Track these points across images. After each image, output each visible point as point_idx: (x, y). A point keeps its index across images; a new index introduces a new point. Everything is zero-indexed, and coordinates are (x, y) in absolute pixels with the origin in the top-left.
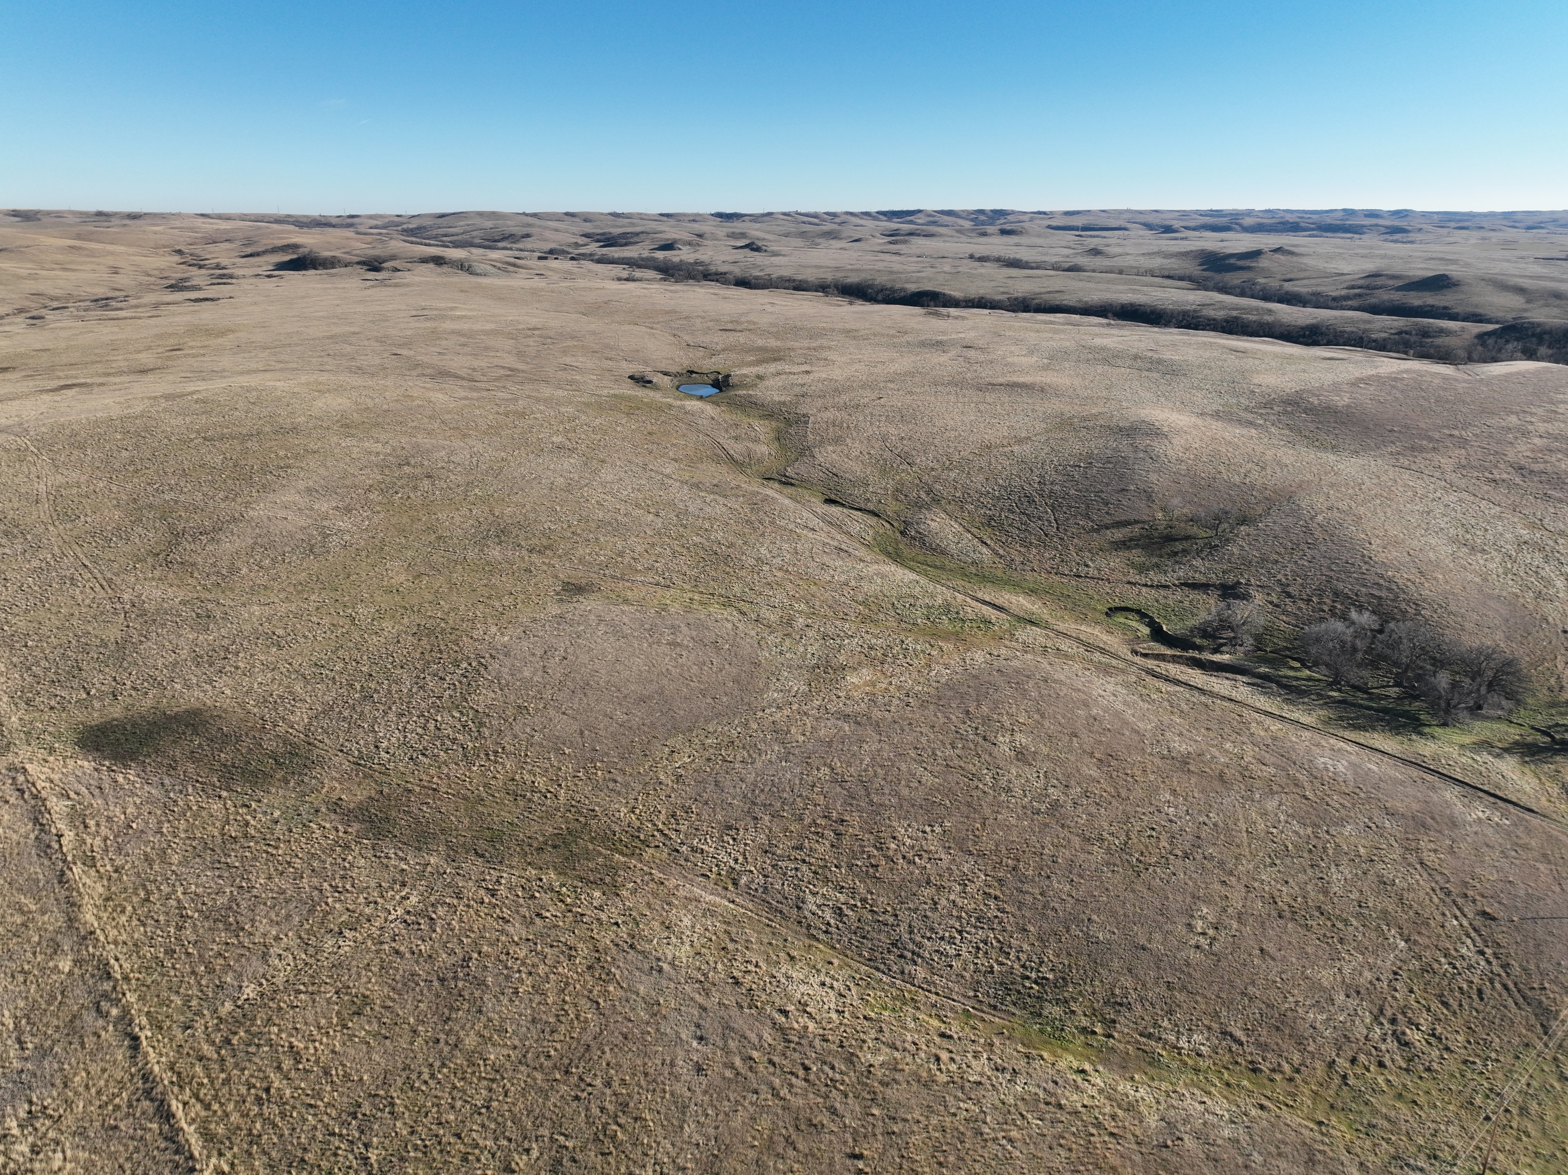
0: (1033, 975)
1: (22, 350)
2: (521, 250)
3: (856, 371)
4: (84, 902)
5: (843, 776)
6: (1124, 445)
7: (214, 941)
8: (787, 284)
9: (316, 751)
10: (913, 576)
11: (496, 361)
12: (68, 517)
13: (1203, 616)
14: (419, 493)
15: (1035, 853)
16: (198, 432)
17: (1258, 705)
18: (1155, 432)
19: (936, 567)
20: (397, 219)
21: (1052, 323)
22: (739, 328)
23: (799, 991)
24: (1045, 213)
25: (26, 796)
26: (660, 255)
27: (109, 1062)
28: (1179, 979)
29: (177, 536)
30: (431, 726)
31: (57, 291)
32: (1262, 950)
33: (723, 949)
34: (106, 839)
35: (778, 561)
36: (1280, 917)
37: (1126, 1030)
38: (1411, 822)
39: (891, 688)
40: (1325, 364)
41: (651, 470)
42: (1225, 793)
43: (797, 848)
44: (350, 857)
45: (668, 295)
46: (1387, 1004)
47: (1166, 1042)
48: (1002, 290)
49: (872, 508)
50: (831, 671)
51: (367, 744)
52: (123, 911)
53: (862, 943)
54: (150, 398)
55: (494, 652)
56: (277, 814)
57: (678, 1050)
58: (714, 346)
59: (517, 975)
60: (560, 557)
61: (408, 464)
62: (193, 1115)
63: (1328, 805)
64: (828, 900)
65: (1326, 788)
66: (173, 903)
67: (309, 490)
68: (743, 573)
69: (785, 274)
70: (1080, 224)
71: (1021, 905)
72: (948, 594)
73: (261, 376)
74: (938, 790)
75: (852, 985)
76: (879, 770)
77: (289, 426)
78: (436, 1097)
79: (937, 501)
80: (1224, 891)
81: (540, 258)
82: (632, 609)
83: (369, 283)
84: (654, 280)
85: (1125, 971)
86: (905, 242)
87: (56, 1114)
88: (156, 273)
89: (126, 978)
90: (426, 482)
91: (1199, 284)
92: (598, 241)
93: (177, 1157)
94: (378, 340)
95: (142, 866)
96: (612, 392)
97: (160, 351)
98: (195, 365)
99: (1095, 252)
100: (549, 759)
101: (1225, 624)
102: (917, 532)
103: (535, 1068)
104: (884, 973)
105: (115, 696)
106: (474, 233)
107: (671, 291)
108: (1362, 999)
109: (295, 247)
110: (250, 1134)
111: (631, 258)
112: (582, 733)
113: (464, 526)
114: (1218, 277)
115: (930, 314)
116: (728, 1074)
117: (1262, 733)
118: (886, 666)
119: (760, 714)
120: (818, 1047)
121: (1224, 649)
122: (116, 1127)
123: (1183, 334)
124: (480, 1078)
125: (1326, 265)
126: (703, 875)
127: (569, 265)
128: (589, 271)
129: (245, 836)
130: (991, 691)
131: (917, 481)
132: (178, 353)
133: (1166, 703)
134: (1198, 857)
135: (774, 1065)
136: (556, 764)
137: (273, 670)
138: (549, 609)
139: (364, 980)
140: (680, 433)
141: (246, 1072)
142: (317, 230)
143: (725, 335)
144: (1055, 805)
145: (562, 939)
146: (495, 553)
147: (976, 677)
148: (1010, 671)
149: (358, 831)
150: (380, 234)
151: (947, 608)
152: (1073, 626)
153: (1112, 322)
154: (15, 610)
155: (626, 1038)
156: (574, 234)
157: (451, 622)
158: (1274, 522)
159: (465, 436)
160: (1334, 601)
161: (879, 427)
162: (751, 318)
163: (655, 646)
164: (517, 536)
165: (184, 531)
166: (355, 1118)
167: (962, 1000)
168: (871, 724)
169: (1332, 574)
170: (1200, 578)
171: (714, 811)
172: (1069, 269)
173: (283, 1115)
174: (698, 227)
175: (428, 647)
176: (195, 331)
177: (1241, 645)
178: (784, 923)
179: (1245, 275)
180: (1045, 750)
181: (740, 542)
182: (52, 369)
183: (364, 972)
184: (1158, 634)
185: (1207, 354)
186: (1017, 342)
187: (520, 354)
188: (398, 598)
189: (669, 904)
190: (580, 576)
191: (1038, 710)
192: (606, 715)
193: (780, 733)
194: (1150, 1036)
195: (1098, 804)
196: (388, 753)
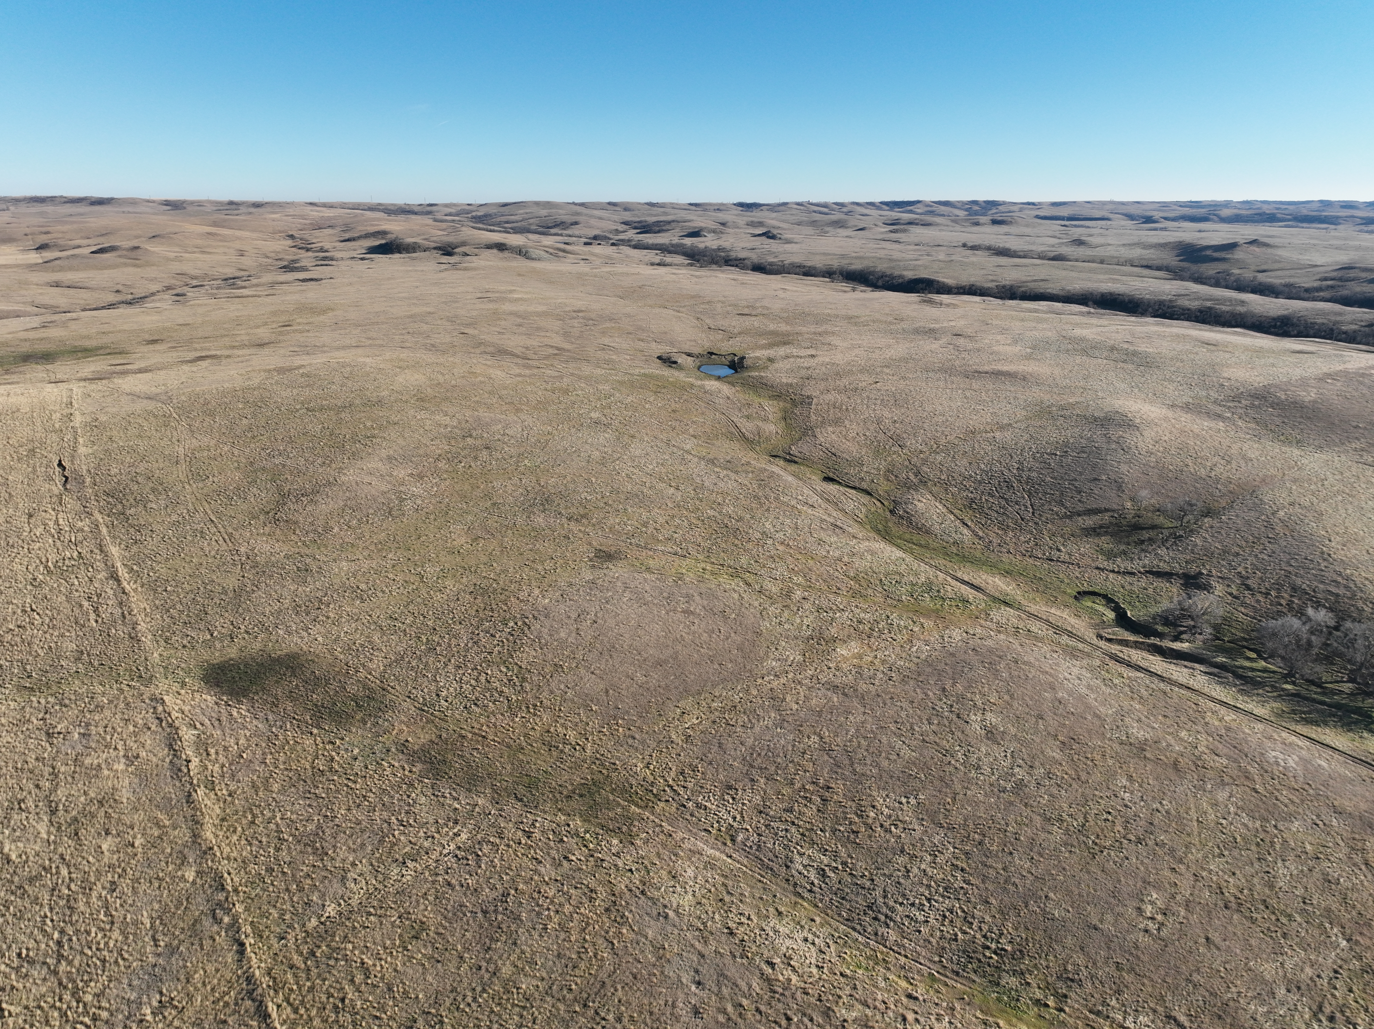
0: (993, 946)
1: (168, 324)
2: (570, 236)
3: (856, 356)
4: (206, 821)
5: (830, 745)
6: (1098, 436)
7: (304, 863)
8: (798, 270)
9: (389, 696)
10: (899, 554)
11: (547, 341)
12: (199, 476)
13: (1165, 605)
14: (479, 463)
15: (999, 830)
16: (302, 403)
17: (1214, 694)
18: (1127, 423)
19: (920, 546)
20: (468, 207)
21: (1036, 311)
22: (754, 313)
23: (785, 945)
24: (1033, 204)
25: (164, 725)
26: (688, 241)
27: (221, 963)
28: (1128, 960)
29: (284, 496)
30: (483, 678)
31: (196, 271)
32: (1207, 939)
33: (721, 900)
34: (223, 766)
35: (780, 535)
36: (1226, 907)
37: (1076, 1006)
38: (1358, 822)
39: (877, 662)
40: (1293, 359)
41: (674, 446)
42: (1178, 782)
43: (788, 811)
44: (413, 795)
45: (694, 280)
46: (1326, 1001)
47: (1113, 1021)
48: (991, 278)
49: (865, 487)
50: (823, 643)
51: (430, 692)
52: (235, 831)
53: (842, 904)
54: (265, 371)
55: (536, 613)
56: (356, 751)
57: (679, 993)
58: (732, 329)
59: (547, 913)
60: (594, 525)
61: (471, 436)
62: (284, 1017)
63: (1277, 799)
64: (813, 861)
65: (1276, 782)
66: (272, 826)
67: (389, 458)
68: (750, 546)
69: (797, 261)
70: (1066, 215)
71: (985, 879)
72: (931, 572)
73: (354, 351)
74: (914, 763)
75: (831, 943)
76: (862, 741)
77: (375, 399)
78: (477, 1019)
79: (923, 482)
80: (1173, 878)
81: (586, 244)
82: (653, 577)
83: (443, 266)
84: (682, 265)
85: (1078, 948)
86: (904, 231)
87: (180, 1006)
88: (273, 255)
89: (236, 891)
90: (485, 452)
91: (1176, 274)
92: (635, 228)
94: (449, 319)
95: (250, 792)
96: (642, 371)
97: (274, 326)
98: (301, 340)
99: (1079, 242)
100: (579, 714)
101: (1186, 613)
102: (905, 511)
103: (559, 1000)
104: (860, 933)
105: (232, 638)
106: (531, 221)
107: (696, 277)
108: (1302, 995)
109: (384, 233)
111: (662, 245)
112: (607, 691)
113: (515, 494)
114: (1194, 268)
115: (925, 301)
116: (721, 1018)
117: (1217, 723)
118: (873, 640)
119: (759, 681)
120: (799, 999)
121: (1184, 636)
122: (225, 1022)
123: (1158, 324)
124: (514, 1005)
125: (1300, 257)
126: (705, 830)
127: (610, 250)
128: (627, 256)
129: (331, 769)
130: (966, 670)
131: (907, 463)
132: (288, 328)
133: (1127, 689)
134: (1150, 843)
135: (760, 1013)
136: (584, 719)
137: (357, 620)
138: (583, 574)
139: (422, 907)
140: (700, 411)
141: (327, 983)
142: (402, 217)
143: (742, 319)
144: (1020, 785)
145: (585, 882)
146: (540, 520)
147: (952, 655)
148: (984, 650)
149: (420, 771)
150: (453, 221)
151: (929, 587)
152: (1044, 609)
153: (1092, 310)
154: (159, 558)
155: (635, 978)
156: (615, 222)
157: (501, 583)
158: (1237, 516)
159: (518, 410)
160: (1292, 596)
161: (874, 410)
162: (766, 303)
163: (671, 613)
164: (559, 504)
165: (289, 492)
167: (928, 964)
168: (857, 696)
169: (1291, 569)
170: (1164, 567)
171: (717, 771)
172: (1054, 259)
173: (354, 1023)
174: (722, 216)
175: (482, 605)
176: (302, 309)
177: (1200, 634)
178: (774, 880)
179: (1220, 266)
180: (1013, 731)
181: (748, 516)
182: (191, 341)
183: (422, 901)
184: (1122, 620)
185: (1180, 347)
186: (1003, 331)
187: (566, 335)
188: (458, 559)
189: (676, 855)
190: (610, 544)
191: (1008, 691)
192: (628, 676)
193: (776, 700)
194: (1098, 1013)
195: (1059, 786)
196: (446, 701)
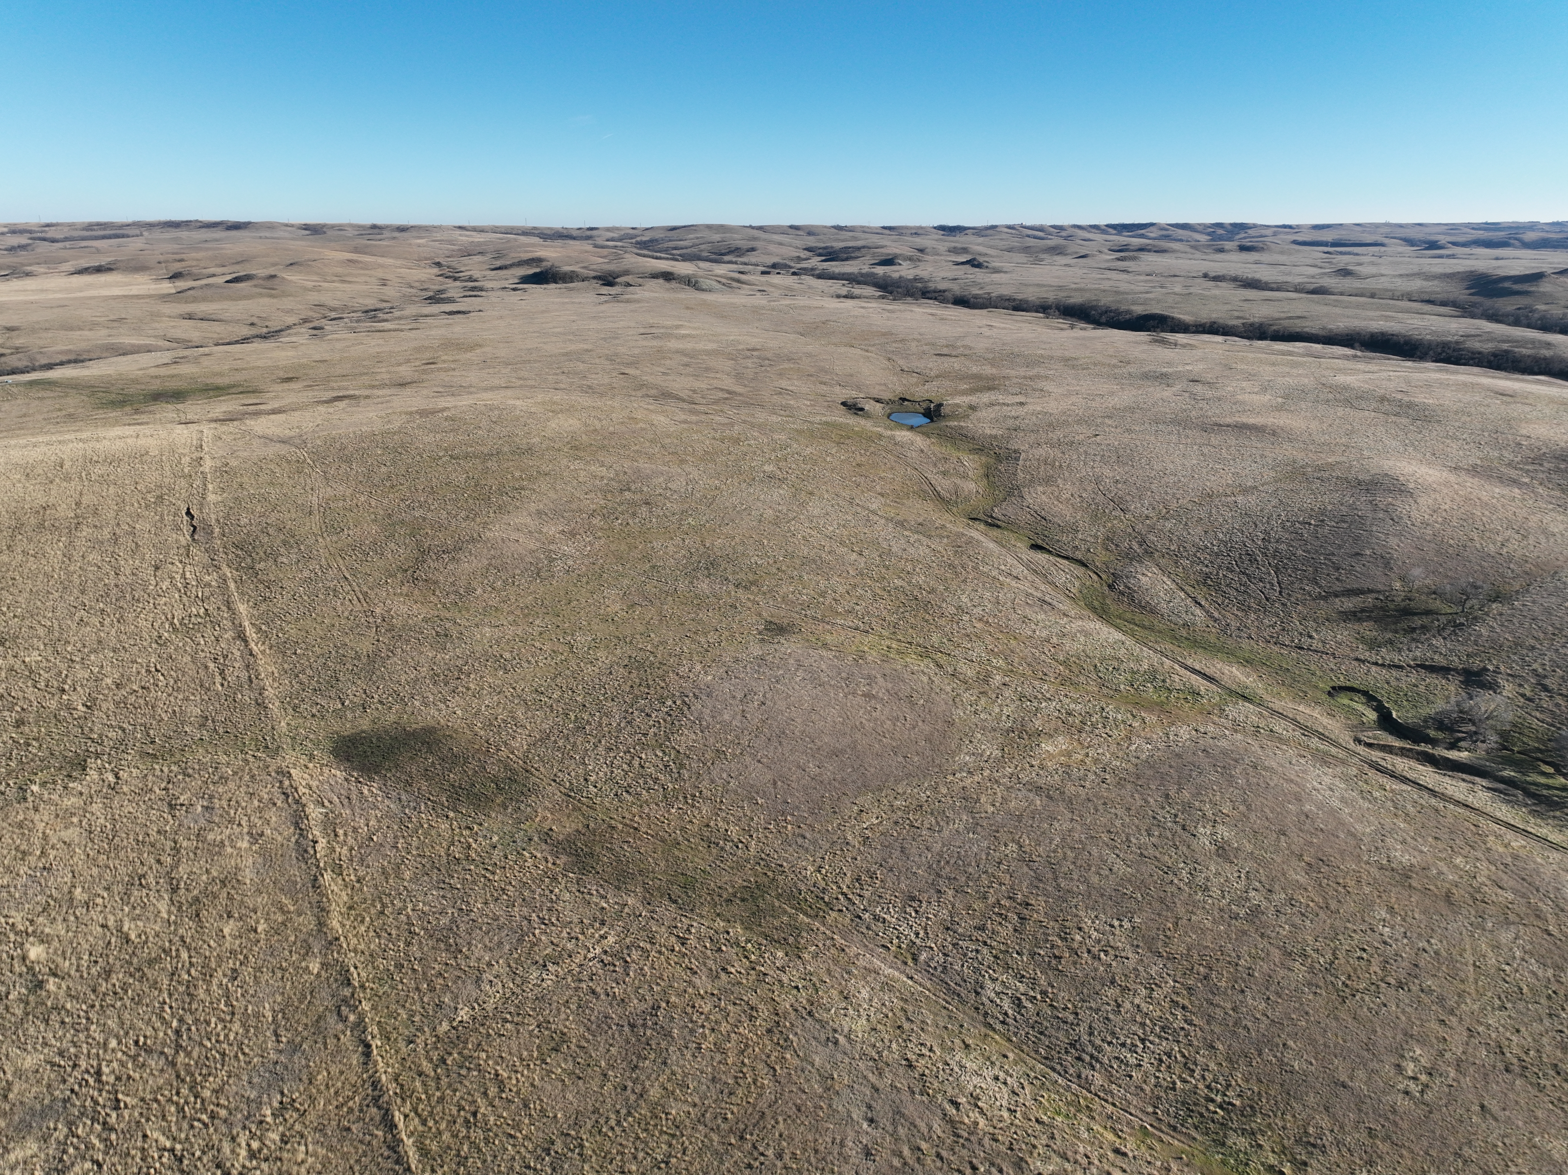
0: (1219, 1099)
1: (304, 361)
2: (745, 264)
3: (1073, 404)
4: (332, 908)
5: (1031, 855)
6: (1362, 503)
7: (436, 960)
8: (1007, 304)
9: (532, 779)
10: (1118, 636)
11: (716, 383)
12: (333, 528)
13: (1440, 705)
14: (637, 520)
15: (1229, 963)
16: (446, 450)
17: (1498, 814)
18: (1398, 488)
19: (1144, 627)
20: (632, 231)
21: (1290, 353)
22: (954, 353)
23: (972, 1083)
24: (1290, 227)
25: (290, 801)
26: (880, 270)
27: (345, 1065)
28: (1383, 1126)
29: (423, 553)
30: (636, 762)
31: (336, 302)
32: (1482, 1107)
33: (899, 1027)
34: (351, 849)
35: (978, 611)
36: (1507, 1070)
39: (1088, 761)
41: (858, 505)
42: (1451, 917)
43: (979, 929)
44: (557, 890)
45: (886, 315)
48: (1236, 314)
49: (1080, 557)
50: (1025, 737)
51: (577, 776)
52: (362, 922)
53: (1039, 1039)
54: (406, 413)
55: (697, 691)
56: (495, 839)
57: (849, 1130)
58: (928, 371)
59: (701, 1030)
60: (765, 593)
61: (629, 490)
62: (412, 1128)
64: (1007, 988)
66: (403, 918)
67: (539, 513)
68: (943, 622)
69: (1006, 293)
70: (1330, 239)
71: (1210, 1018)
72: (1155, 658)
73: (503, 393)
74: (1130, 881)
75: (1026, 1084)
76: (1069, 853)
77: (524, 447)
78: (621, 1144)
79: (1149, 553)
80: (1441, 1031)
81: (763, 273)
82: (831, 655)
83: (603, 298)
84: (872, 297)
85: (1321, 1109)
86: (1134, 259)
87: (302, 1108)
88: (417, 284)
89: (362, 986)
90: (644, 508)
91: (1465, 310)
92: (820, 255)
93: (397, 1167)
94: (608, 358)
95: (380, 879)
96: (824, 419)
97: (417, 364)
98: (446, 379)
99: (1345, 273)
100: (743, 808)
101: (1465, 716)
102: (1126, 586)
103: (712, 1129)
104: (1060, 1074)
105: (364, 708)
106: (702, 247)
107: (889, 311)
109: (538, 261)
110: (458, 1155)
111: (851, 274)
112: (775, 783)
113: (676, 556)
114: (1488, 302)
115: (1156, 341)
116: (896, 1162)
117: (1501, 849)
118: (1084, 735)
119: (950, 778)
120: (987, 1146)
121: (1462, 744)
122: (348, 1129)
123: (1440, 371)
124: (662, 1132)
126: (883, 946)
127: (789, 280)
128: (810, 287)
129: (468, 857)
130: (1194, 774)
131: (1130, 530)
132: (433, 366)
133: (1389, 804)
134: (1414, 988)
135: (942, 1159)
136: (748, 813)
137: (499, 693)
138: (751, 649)
139: (563, 1016)
140: (888, 465)
141: (458, 1094)
142: (560, 242)
143: (940, 360)
144: (1256, 911)
145: (745, 998)
146: (704, 586)
147: (1179, 756)
148: (1216, 752)
149: (565, 864)
150: (615, 247)
151: (1152, 675)
152: (1290, 705)
153: (1359, 353)
154: (289, 618)
155: (799, 1110)
156: (797, 248)
157: (659, 656)
158: (1534, 602)
159: (683, 461)
161: (1093, 467)
162: (968, 342)
163: (850, 697)
164: (726, 569)
165: (429, 548)
166: (549, 1154)
167: (1140, 1115)
168: (1064, 800)
170: (1440, 661)
171: (898, 879)
172: (1314, 292)
173: (487, 1140)
174: (919, 241)
175: (637, 681)
176: (449, 345)
177: (1483, 742)
178: (961, 1007)
179: (1522, 301)
180: (1249, 847)
181: (942, 587)
182: (327, 380)
183: (563, 1009)
184: (1386, 721)
185: (1467, 398)
186: (1250, 377)
187: (739, 377)
188: (612, 628)
189: (848, 973)
190: (782, 615)
191: (1245, 801)
192: (799, 767)
193: (969, 801)
195: (1303, 915)
196: (595, 787)
